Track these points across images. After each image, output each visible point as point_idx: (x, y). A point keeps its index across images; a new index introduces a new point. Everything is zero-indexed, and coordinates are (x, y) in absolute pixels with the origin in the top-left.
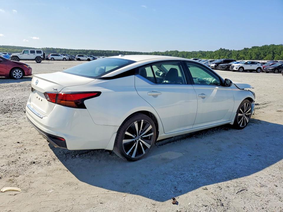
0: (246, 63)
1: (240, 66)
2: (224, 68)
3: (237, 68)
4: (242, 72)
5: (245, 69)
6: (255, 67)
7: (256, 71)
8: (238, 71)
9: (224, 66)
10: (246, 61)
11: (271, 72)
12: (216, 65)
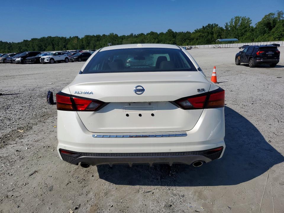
0: (55, 55)
1: (50, 58)
2: (33, 61)
3: (48, 60)
4: (53, 63)
5: (55, 60)
6: (62, 57)
7: (65, 61)
8: (50, 63)
9: (32, 58)
10: (54, 52)
11: (75, 61)
12: (22, 59)
